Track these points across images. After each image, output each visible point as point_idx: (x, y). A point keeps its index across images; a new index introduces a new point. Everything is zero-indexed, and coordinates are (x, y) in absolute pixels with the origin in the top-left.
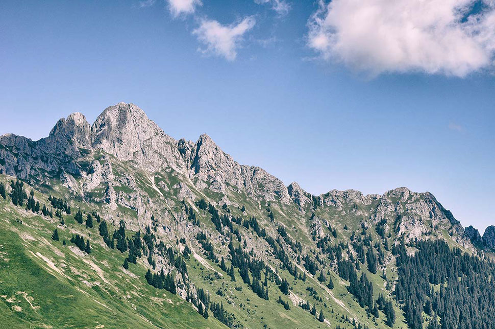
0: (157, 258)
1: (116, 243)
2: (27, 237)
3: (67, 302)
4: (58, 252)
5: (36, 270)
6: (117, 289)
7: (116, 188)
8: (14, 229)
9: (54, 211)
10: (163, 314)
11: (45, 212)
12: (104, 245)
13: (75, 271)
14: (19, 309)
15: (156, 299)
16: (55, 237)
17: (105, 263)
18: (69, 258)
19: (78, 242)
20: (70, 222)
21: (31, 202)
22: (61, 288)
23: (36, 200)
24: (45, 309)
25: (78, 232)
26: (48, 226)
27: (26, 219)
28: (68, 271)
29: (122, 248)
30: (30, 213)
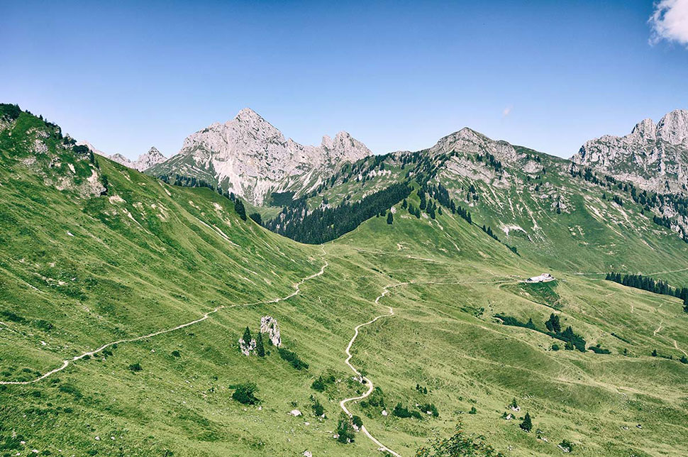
0: (665, 208)
1: (640, 200)
2: (588, 198)
3: (598, 232)
4: (603, 205)
5: (587, 215)
6: (633, 226)
7: (666, 163)
8: (582, 194)
9: (606, 183)
10: (658, 239)
11: (602, 184)
12: (632, 201)
13: (610, 215)
14: (574, 234)
15: (655, 231)
16: (604, 197)
17: (630, 211)
18: (609, 208)
19: (617, 200)
20: (615, 189)
21: (595, 178)
22: (598, 225)
23: (597, 177)
24: (587, 235)
25: (619, 194)
26: (602, 191)
27: (591, 188)
28: (606, 216)
29: (643, 202)
30: (594, 185)
